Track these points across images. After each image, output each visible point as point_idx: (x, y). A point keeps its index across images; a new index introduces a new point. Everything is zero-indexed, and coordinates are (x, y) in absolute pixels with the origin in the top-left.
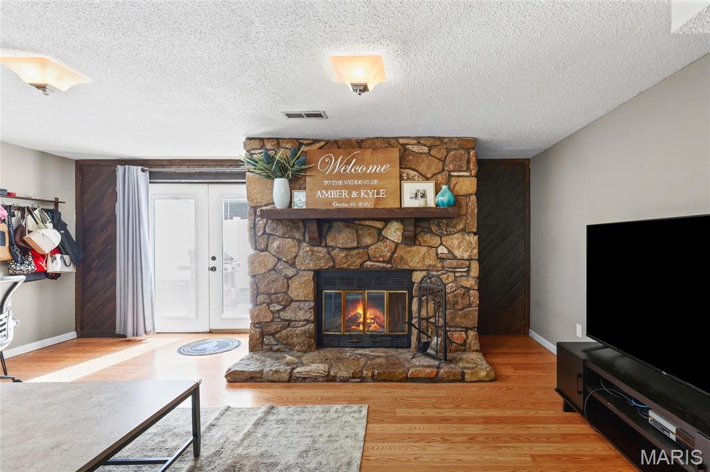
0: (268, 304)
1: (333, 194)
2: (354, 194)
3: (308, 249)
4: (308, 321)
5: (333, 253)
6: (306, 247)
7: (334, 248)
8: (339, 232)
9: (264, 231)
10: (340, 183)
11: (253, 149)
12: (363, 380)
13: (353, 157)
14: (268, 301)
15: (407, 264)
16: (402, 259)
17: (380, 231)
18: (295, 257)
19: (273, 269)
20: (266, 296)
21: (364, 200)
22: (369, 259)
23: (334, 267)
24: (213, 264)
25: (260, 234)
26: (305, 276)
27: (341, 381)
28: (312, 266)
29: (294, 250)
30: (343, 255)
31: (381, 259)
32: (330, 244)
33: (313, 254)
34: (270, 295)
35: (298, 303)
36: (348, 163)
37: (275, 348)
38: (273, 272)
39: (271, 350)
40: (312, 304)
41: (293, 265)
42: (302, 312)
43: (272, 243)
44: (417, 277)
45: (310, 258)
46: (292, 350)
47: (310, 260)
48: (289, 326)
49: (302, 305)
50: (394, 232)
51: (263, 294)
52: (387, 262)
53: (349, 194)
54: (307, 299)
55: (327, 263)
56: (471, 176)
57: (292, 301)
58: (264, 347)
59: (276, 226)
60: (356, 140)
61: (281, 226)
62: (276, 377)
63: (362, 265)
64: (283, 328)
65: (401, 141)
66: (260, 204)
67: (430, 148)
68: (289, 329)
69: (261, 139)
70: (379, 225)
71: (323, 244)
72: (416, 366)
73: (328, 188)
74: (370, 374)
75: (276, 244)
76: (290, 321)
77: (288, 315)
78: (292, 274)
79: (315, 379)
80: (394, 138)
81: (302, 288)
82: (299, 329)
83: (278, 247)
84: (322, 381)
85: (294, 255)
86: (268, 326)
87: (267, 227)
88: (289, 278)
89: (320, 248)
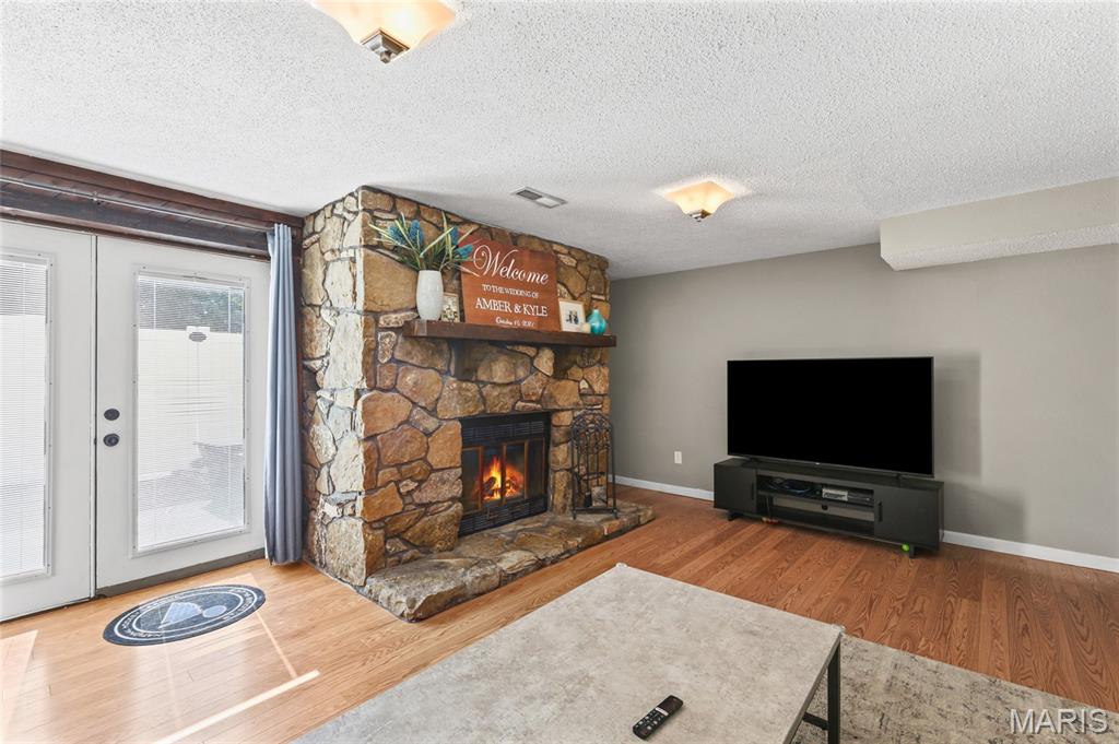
0: (397, 483)
1: (494, 305)
2: (517, 308)
3: (455, 385)
4: (453, 499)
5: (485, 391)
6: (451, 380)
7: (484, 383)
8: (495, 360)
9: (393, 355)
10: (501, 290)
11: (378, 210)
13: (512, 256)
14: (397, 477)
15: (556, 402)
16: (551, 396)
17: (532, 359)
18: (437, 400)
19: (407, 422)
20: (394, 470)
21: (527, 318)
22: (521, 399)
23: (484, 412)
25: (385, 360)
26: (450, 430)
28: (459, 413)
29: (437, 388)
30: (496, 393)
31: (534, 398)
32: (483, 377)
33: (460, 393)
34: (399, 465)
35: (440, 474)
36: (507, 264)
37: (407, 556)
38: (406, 426)
39: (399, 562)
40: (459, 471)
41: (433, 412)
42: (446, 487)
43: (404, 376)
44: (564, 418)
45: (453, 399)
46: (429, 552)
47: (458, 403)
48: (425, 514)
49: (446, 476)
50: (545, 362)
51: (388, 466)
52: (537, 402)
53: (512, 307)
54: (452, 465)
55: (477, 407)
56: (606, 301)
57: (433, 470)
58: (390, 560)
59: (410, 348)
60: (511, 233)
61: (418, 348)
63: (514, 406)
64: (418, 519)
65: (555, 247)
66: (387, 309)
67: (579, 261)
68: (426, 519)
69: (393, 197)
70: (531, 351)
71: (474, 379)
73: (489, 295)
75: (410, 378)
76: (427, 505)
77: (426, 496)
78: (434, 427)
80: (548, 241)
81: (446, 450)
82: (443, 514)
83: (415, 384)
85: (436, 396)
86: (395, 522)
87: (397, 348)
88: (428, 434)
89: (470, 384)
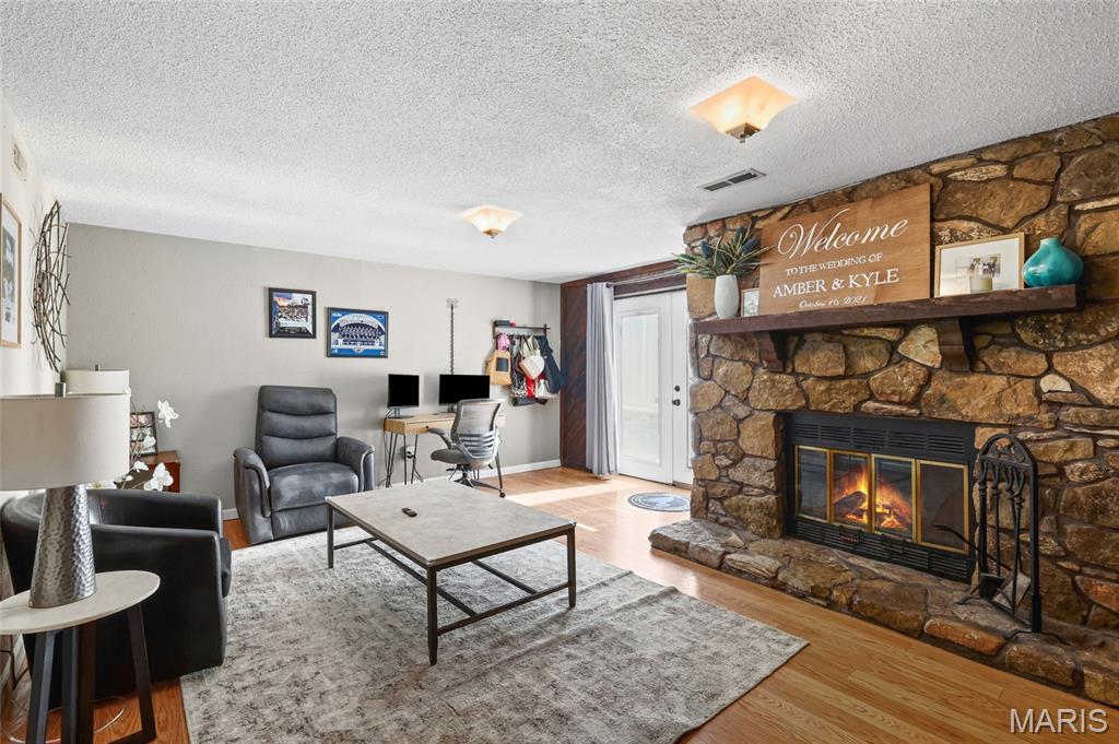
0: (714, 455)
1: (801, 288)
2: (837, 284)
3: (765, 377)
4: (767, 490)
5: (804, 385)
6: (763, 375)
7: (806, 377)
8: (815, 350)
9: (708, 351)
10: (813, 268)
11: (694, 241)
12: (831, 605)
13: (836, 221)
14: (713, 450)
15: (955, 410)
16: (942, 399)
17: (893, 347)
18: (748, 389)
19: (719, 405)
20: (711, 444)
21: (854, 291)
22: (872, 397)
23: (807, 406)
24: (677, 396)
25: (703, 356)
26: (761, 419)
27: (793, 594)
28: (772, 404)
29: (747, 378)
30: (822, 388)
31: (896, 399)
32: (800, 369)
33: (774, 385)
34: (715, 442)
35: (752, 460)
36: (827, 233)
37: (722, 520)
38: (718, 410)
39: (717, 521)
40: (773, 464)
41: (745, 401)
42: (757, 474)
43: (718, 368)
44: (982, 436)
45: (771, 392)
46: (746, 529)
47: (769, 394)
48: (740, 491)
49: (758, 464)
50: (923, 348)
51: (707, 440)
52: (910, 405)
53: (828, 285)
54: (764, 455)
55: (795, 401)
57: (744, 455)
58: (709, 515)
59: (722, 344)
60: (843, 190)
61: (729, 343)
62: (703, 557)
63: (857, 407)
64: (732, 493)
65: (936, 169)
66: (702, 315)
67: (1011, 164)
68: (740, 496)
69: (703, 225)
70: (890, 334)
71: (789, 370)
72: (957, 619)
73: (796, 278)
74: (844, 600)
75: (721, 371)
76: (742, 485)
77: (738, 474)
78: (745, 415)
79: (755, 578)
80: (920, 167)
81: (758, 438)
82: (754, 498)
83: (725, 375)
84: (766, 585)
85: (746, 386)
86: (714, 486)
87: (712, 345)
88: (740, 421)
89: (784, 377)
